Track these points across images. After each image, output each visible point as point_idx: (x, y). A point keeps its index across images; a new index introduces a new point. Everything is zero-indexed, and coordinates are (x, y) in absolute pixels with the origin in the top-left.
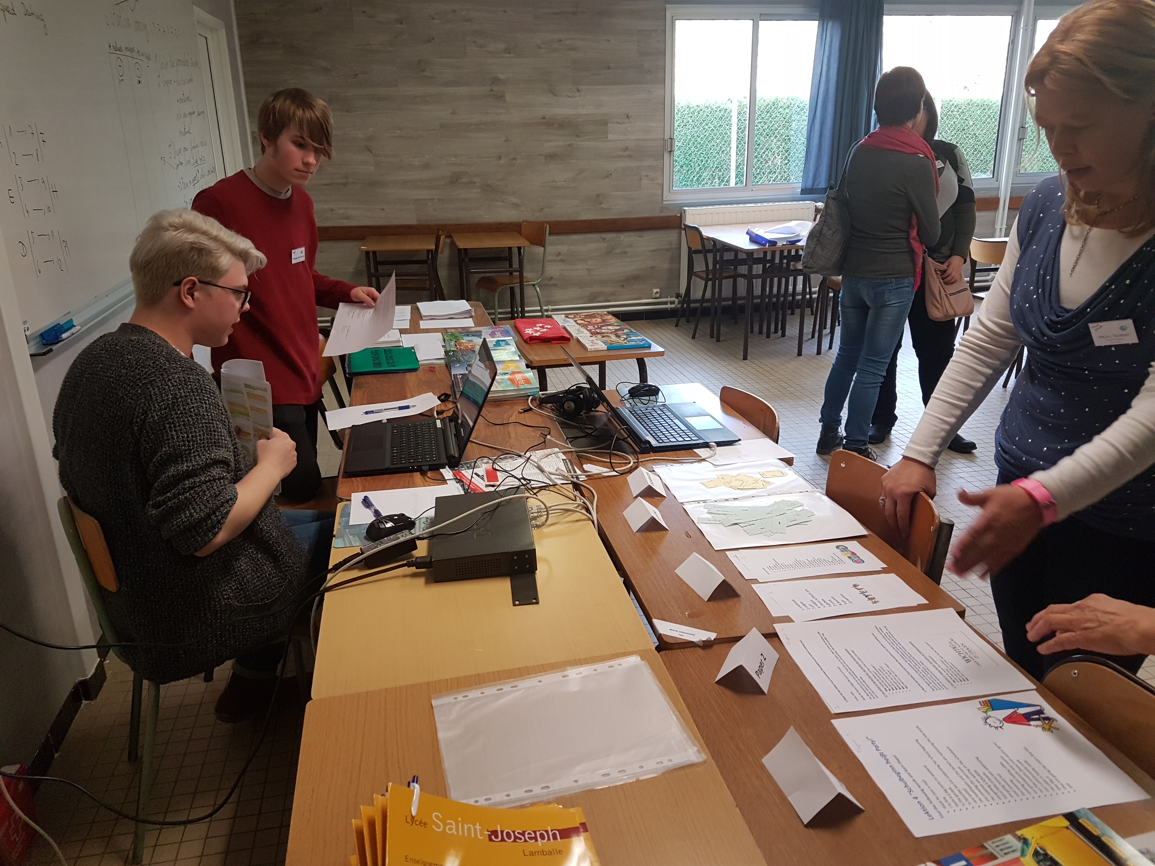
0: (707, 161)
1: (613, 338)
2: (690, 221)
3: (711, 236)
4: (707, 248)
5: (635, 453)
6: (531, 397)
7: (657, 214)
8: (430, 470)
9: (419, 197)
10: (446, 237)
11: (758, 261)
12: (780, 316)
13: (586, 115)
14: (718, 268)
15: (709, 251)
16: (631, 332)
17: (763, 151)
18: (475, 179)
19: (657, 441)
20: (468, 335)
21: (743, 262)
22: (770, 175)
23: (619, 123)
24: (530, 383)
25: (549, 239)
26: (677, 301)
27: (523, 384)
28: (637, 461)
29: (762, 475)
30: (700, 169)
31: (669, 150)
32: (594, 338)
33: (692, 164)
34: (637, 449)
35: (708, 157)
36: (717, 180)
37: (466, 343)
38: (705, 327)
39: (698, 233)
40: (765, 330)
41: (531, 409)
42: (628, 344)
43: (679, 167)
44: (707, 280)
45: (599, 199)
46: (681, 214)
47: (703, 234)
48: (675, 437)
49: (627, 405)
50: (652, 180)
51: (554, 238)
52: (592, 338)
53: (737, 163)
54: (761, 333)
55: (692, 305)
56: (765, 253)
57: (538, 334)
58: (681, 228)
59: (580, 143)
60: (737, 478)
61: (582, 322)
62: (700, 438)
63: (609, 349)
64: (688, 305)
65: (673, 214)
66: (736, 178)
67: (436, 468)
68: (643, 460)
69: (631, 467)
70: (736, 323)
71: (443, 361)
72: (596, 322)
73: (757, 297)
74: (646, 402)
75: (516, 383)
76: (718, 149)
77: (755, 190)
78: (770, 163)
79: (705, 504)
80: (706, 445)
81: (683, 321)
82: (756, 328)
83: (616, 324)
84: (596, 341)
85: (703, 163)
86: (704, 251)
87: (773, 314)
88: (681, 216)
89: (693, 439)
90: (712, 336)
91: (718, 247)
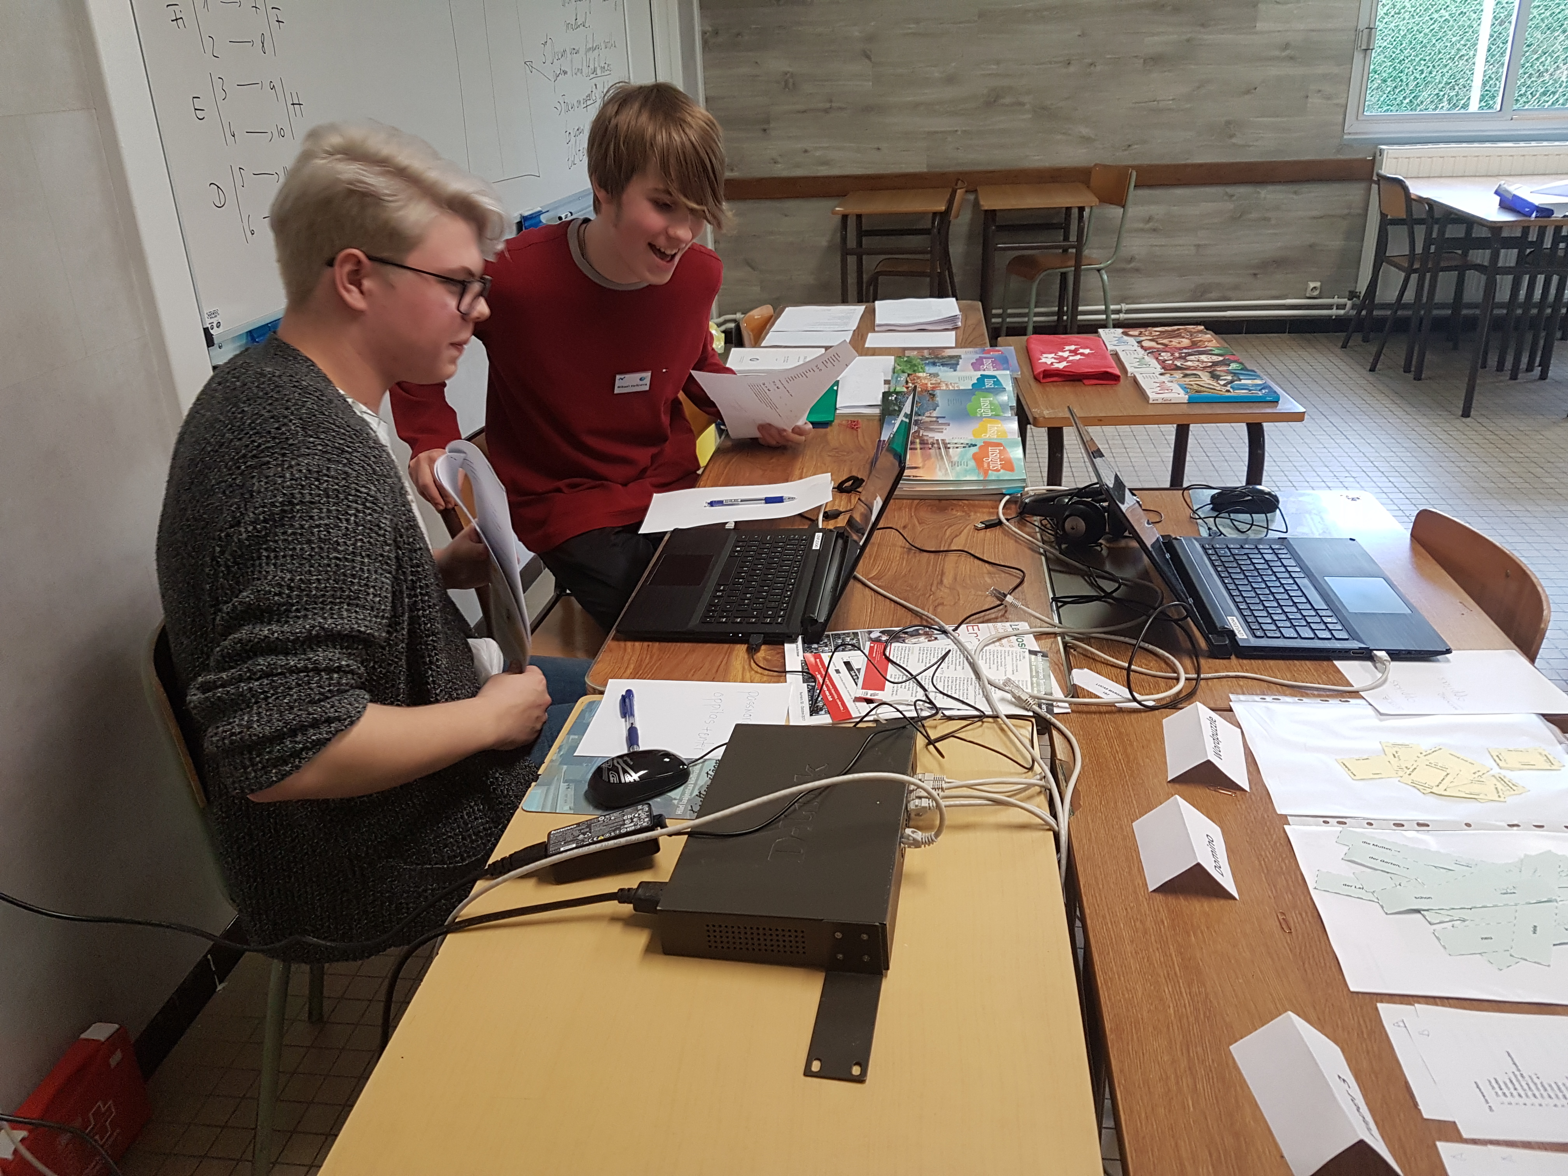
0: (1431, 73)
1: (1205, 379)
2: (1389, 168)
3: (1425, 196)
4: (1415, 217)
5: (1194, 653)
6: (1007, 497)
7: (1329, 155)
8: (765, 643)
9: (937, 129)
10: (966, 191)
11: (1509, 243)
12: (1542, 342)
14: (1432, 250)
15: (1420, 222)
16: (1244, 369)
17: (1535, 57)
18: (1026, 99)
19: (1252, 630)
20: (934, 364)
21: (1482, 243)
22: (1544, 98)
23: (1278, 3)
24: (1012, 469)
25: (1133, 194)
26: (1349, 304)
27: (997, 470)
28: (1195, 676)
29: (1497, 759)
30: (1417, 86)
31: (1364, 47)
32: (1165, 379)
33: (1404, 78)
34: (1203, 644)
35: (1434, 66)
36: (1445, 104)
37: (925, 378)
38: (1396, 352)
39: (1399, 189)
40: (1508, 365)
41: (1000, 523)
42: (1233, 393)
43: (1379, 82)
44: (1410, 271)
45: (1228, 129)
46: (1374, 157)
47: (1412, 191)
48: (1294, 626)
49: (1201, 529)
50: (1329, 98)
51: (1140, 192)
52: (1162, 378)
53: (1485, 76)
54: (1500, 367)
55: (1376, 313)
56: (1527, 229)
57: (1061, 366)
58: (1371, 180)
59: (1205, 37)
60: (1432, 758)
61: (1153, 344)
62: (1353, 635)
63: (1190, 402)
64: (1370, 312)
65: (1360, 156)
66: (1481, 101)
67: (778, 640)
68: (1210, 675)
69: (1180, 691)
70: (1455, 348)
71: (877, 411)
72: (1178, 346)
73: (1501, 306)
74: (1244, 527)
75: (986, 465)
76: (1453, 52)
77: (1516, 119)
78: (1547, 76)
79: (1339, 828)
80: (1365, 655)
81: (1357, 338)
82: (1493, 361)
83: (1217, 352)
84: (1170, 384)
85: (1423, 76)
86: (1409, 222)
87: (1529, 337)
88: (1374, 160)
89: (1337, 635)
90: (1407, 370)
91: (1437, 215)
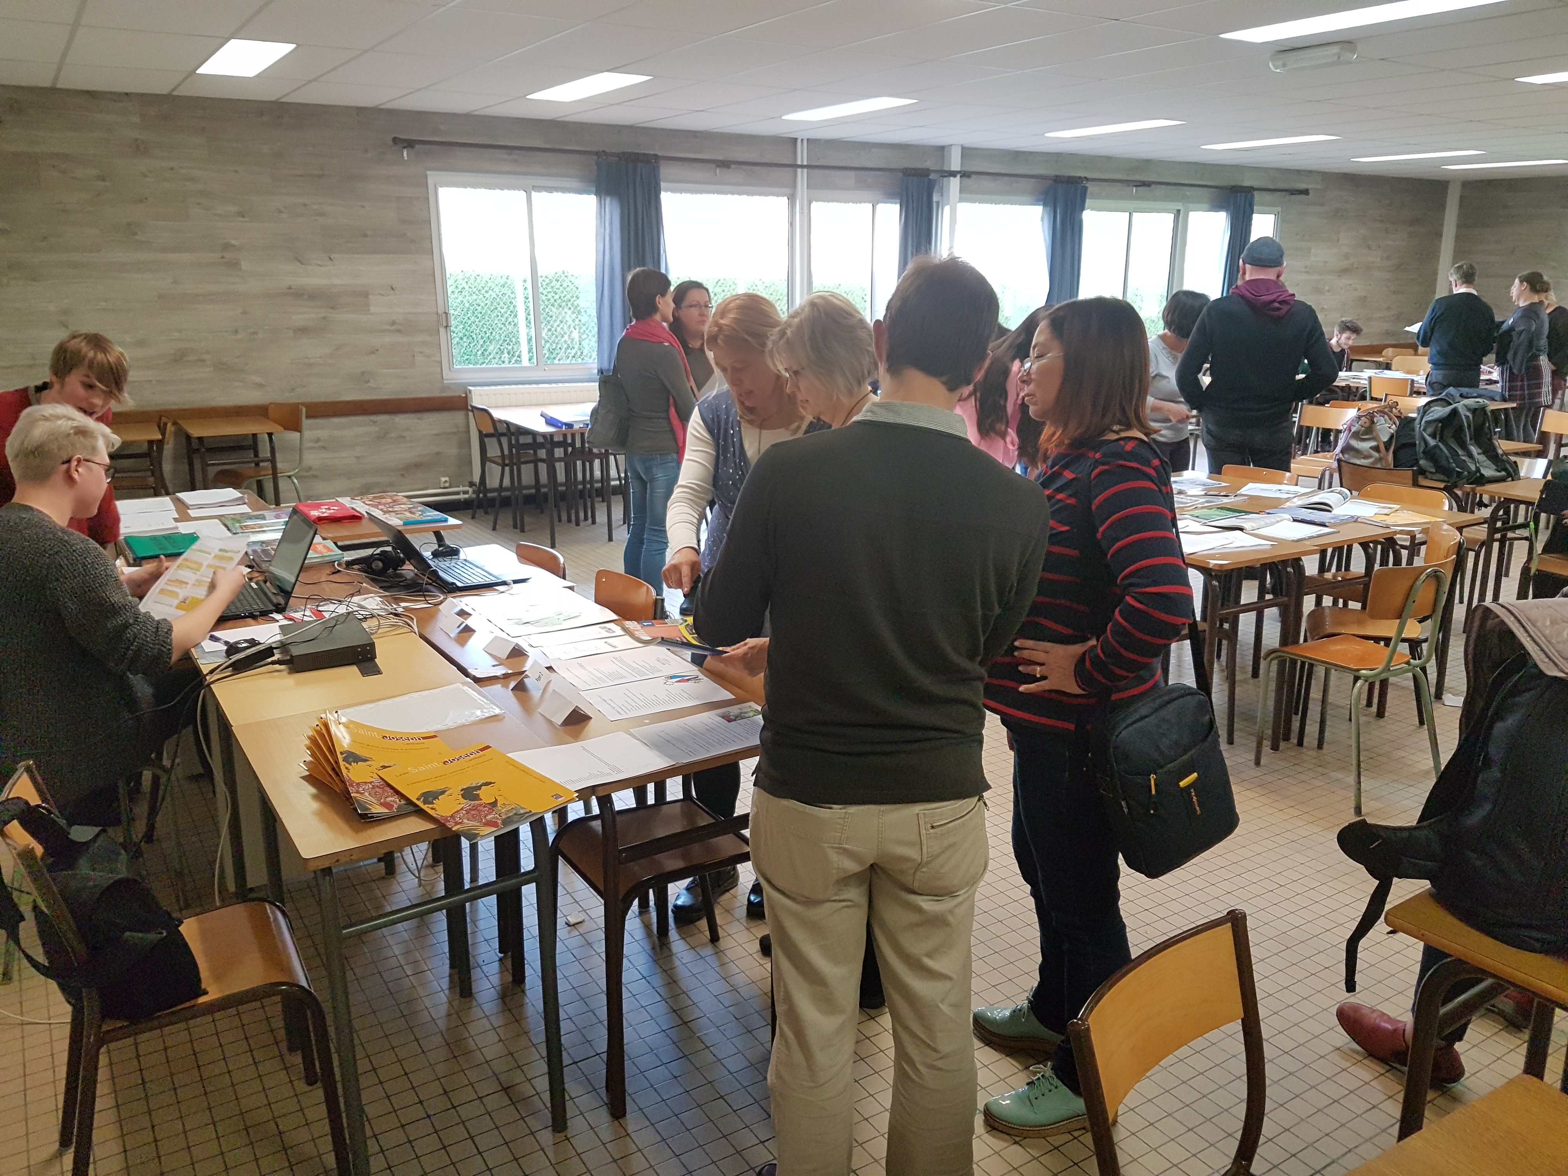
0: (492, 334)
1: (408, 515)
2: (477, 402)
3: (502, 419)
4: (499, 431)
6: (335, 561)
7: (436, 394)
8: (259, 615)
10: (173, 424)
11: (559, 444)
12: (589, 504)
13: (341, 285)
14: (514, 452)
15: (504, 435)
17: (557, 324)
18: (205, 357)
19: (462, 583)
21: (541, 446)
23: (382, 295)
24: (333, 551)
25: (306, 423)
26: (470, 490)
27: (326, 552)
28: (446, 596)
30: (484, 342)
31: (445, 323)
33: (474, 336)
34: (446, 589)
35: (493, 329)
36: (506, 355)
38: (506, 517)
39: (486, 415)
40: (573, 518)
41: (339, 571)
43: (458, 340)
44: (504, 466)
45: (364, 377)
46: (466, 394)
47: (494, 416)
48: (476, 580)
50: (428, 357)
51: (311, 421)
54: (569, 521)
55: (489, 495)
56: (565, 436)
57: (326, 515)
58: (467, 410)
59: (336, 316)
61: (370, 502)
62: (499, 579)
64: (485, 495)
65: (457, 394)
68: (452, 595)
69: (442, 600)
70: (542, 512)
72: (386, 502)
73: (562, 484)
74: (449, 560)
75: (319, 551)
76: (503, 319)
77: (548, 370)
80: (504, 583)
81: (480, 512)
82: (564, 517)
84: (390, 518)
85: (487, 335)
86: (497, 435)
87: (581, 502)
88: (466, 397)
89: (493, 580)
90: (515, 527)
91: (513, 430)
